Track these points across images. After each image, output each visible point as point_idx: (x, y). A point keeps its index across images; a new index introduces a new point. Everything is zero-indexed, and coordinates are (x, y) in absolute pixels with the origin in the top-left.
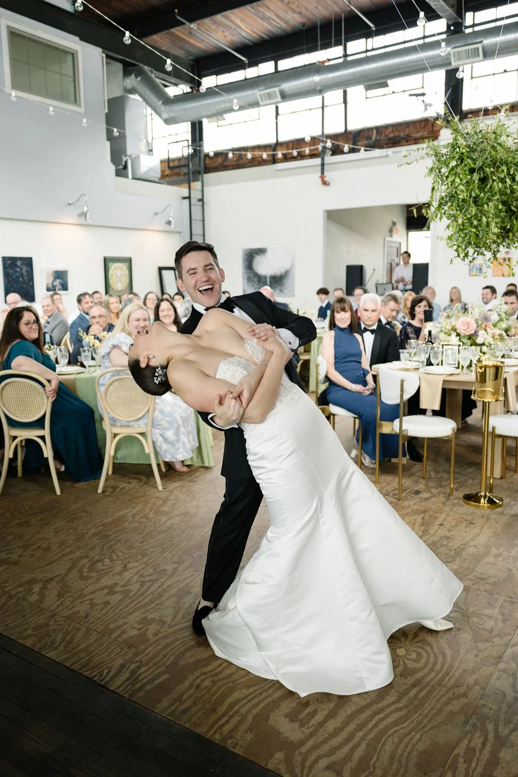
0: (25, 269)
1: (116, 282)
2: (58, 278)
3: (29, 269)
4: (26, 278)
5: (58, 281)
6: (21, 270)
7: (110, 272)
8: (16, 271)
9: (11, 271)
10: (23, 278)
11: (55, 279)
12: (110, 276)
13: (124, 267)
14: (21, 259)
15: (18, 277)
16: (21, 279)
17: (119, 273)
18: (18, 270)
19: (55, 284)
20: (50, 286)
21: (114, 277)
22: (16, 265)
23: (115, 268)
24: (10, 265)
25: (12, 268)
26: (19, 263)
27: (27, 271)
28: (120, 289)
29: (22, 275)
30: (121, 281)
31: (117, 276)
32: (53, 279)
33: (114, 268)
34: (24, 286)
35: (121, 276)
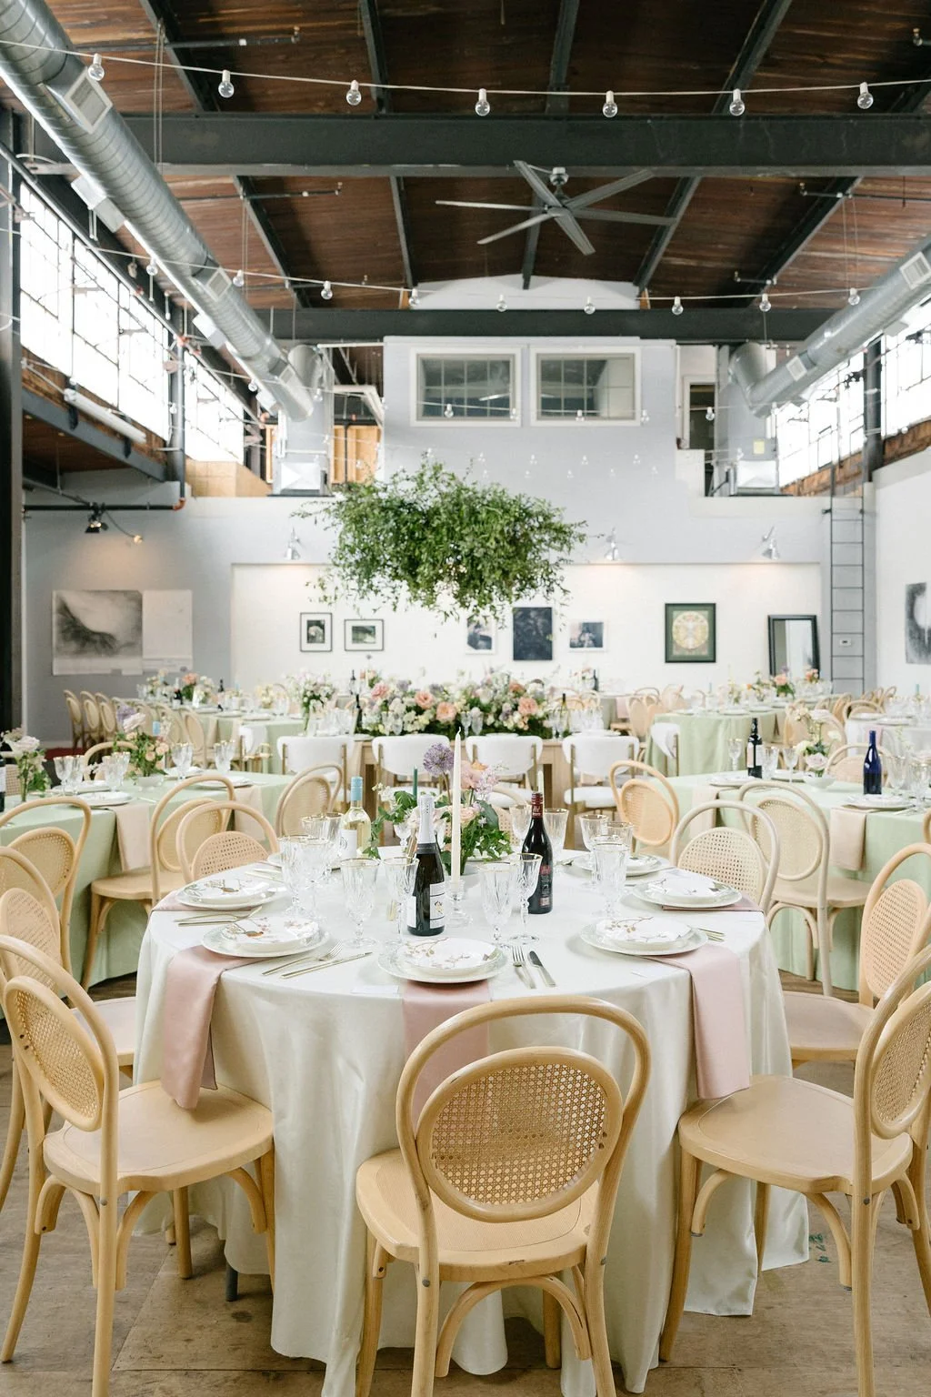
0: (540, 622)
1: (686, 637)
2: (588, 631)
3: (547, 621)
4: (541, 632)
5: (587, 635)
6: (536, 622)
7: (675, 623)
8: (529, 624)
9: (522, 624)
10: (538, 633)
11: (583, 632)
12: (674, 629)
13: (701, 617)
14: (535, 609)
15: (530, 631)
16: (534, 633)
17: (691, 625)
18: (532, 622)
19: (582, 639)
20: (576, 642)
21: (681, 630)
22: (529, 617)
23: (684, 618)
24: (521, 616)
25: (523, 621)
26: (533, 614)
27: (543, 624)
28: (691, 647)
29: (536, 628)
30: (695, 637)
31: (687, 629)
32: (579, 633)
33: (680, 618)
34: (539, 641)
35: (694, 629)
